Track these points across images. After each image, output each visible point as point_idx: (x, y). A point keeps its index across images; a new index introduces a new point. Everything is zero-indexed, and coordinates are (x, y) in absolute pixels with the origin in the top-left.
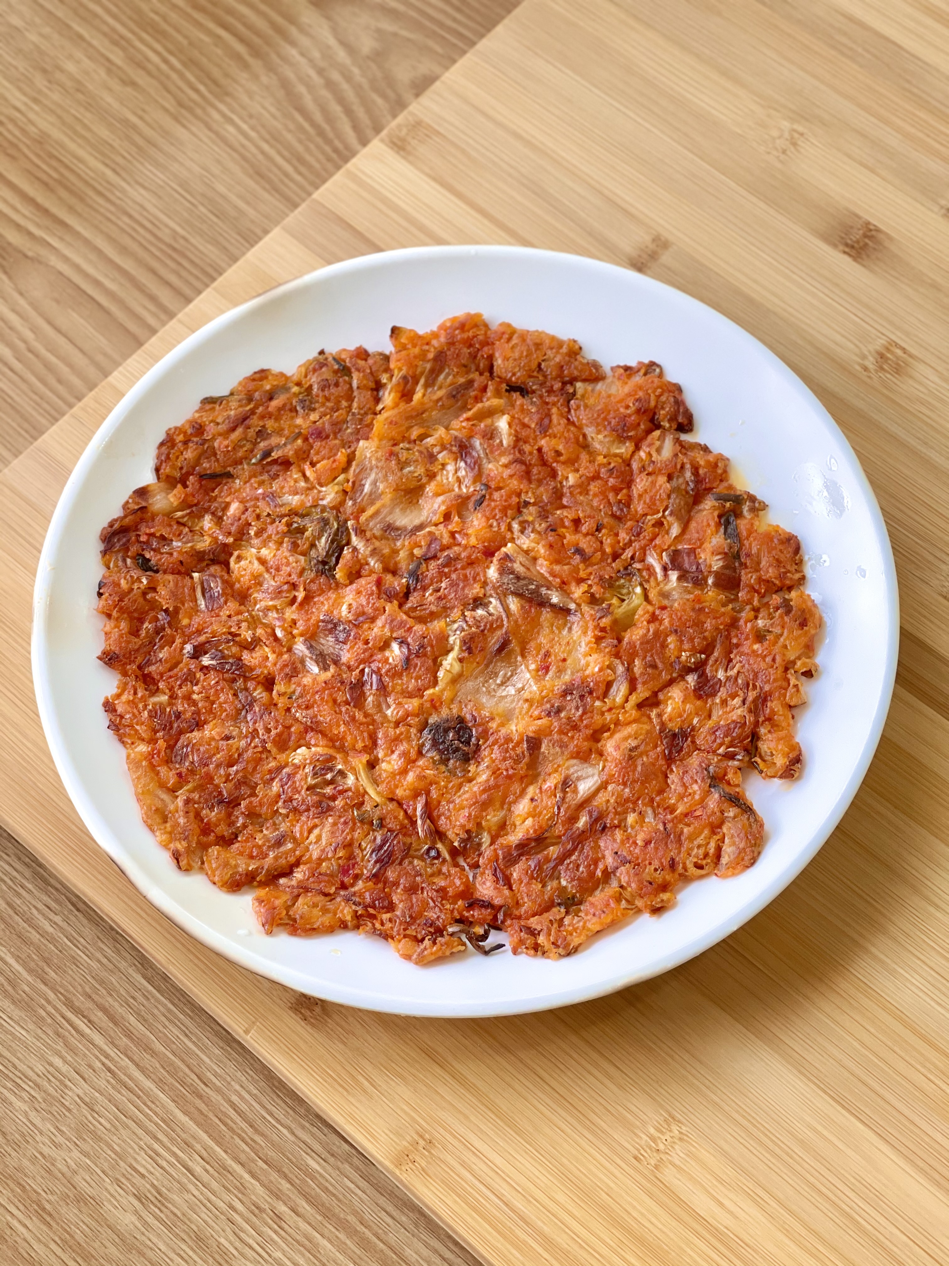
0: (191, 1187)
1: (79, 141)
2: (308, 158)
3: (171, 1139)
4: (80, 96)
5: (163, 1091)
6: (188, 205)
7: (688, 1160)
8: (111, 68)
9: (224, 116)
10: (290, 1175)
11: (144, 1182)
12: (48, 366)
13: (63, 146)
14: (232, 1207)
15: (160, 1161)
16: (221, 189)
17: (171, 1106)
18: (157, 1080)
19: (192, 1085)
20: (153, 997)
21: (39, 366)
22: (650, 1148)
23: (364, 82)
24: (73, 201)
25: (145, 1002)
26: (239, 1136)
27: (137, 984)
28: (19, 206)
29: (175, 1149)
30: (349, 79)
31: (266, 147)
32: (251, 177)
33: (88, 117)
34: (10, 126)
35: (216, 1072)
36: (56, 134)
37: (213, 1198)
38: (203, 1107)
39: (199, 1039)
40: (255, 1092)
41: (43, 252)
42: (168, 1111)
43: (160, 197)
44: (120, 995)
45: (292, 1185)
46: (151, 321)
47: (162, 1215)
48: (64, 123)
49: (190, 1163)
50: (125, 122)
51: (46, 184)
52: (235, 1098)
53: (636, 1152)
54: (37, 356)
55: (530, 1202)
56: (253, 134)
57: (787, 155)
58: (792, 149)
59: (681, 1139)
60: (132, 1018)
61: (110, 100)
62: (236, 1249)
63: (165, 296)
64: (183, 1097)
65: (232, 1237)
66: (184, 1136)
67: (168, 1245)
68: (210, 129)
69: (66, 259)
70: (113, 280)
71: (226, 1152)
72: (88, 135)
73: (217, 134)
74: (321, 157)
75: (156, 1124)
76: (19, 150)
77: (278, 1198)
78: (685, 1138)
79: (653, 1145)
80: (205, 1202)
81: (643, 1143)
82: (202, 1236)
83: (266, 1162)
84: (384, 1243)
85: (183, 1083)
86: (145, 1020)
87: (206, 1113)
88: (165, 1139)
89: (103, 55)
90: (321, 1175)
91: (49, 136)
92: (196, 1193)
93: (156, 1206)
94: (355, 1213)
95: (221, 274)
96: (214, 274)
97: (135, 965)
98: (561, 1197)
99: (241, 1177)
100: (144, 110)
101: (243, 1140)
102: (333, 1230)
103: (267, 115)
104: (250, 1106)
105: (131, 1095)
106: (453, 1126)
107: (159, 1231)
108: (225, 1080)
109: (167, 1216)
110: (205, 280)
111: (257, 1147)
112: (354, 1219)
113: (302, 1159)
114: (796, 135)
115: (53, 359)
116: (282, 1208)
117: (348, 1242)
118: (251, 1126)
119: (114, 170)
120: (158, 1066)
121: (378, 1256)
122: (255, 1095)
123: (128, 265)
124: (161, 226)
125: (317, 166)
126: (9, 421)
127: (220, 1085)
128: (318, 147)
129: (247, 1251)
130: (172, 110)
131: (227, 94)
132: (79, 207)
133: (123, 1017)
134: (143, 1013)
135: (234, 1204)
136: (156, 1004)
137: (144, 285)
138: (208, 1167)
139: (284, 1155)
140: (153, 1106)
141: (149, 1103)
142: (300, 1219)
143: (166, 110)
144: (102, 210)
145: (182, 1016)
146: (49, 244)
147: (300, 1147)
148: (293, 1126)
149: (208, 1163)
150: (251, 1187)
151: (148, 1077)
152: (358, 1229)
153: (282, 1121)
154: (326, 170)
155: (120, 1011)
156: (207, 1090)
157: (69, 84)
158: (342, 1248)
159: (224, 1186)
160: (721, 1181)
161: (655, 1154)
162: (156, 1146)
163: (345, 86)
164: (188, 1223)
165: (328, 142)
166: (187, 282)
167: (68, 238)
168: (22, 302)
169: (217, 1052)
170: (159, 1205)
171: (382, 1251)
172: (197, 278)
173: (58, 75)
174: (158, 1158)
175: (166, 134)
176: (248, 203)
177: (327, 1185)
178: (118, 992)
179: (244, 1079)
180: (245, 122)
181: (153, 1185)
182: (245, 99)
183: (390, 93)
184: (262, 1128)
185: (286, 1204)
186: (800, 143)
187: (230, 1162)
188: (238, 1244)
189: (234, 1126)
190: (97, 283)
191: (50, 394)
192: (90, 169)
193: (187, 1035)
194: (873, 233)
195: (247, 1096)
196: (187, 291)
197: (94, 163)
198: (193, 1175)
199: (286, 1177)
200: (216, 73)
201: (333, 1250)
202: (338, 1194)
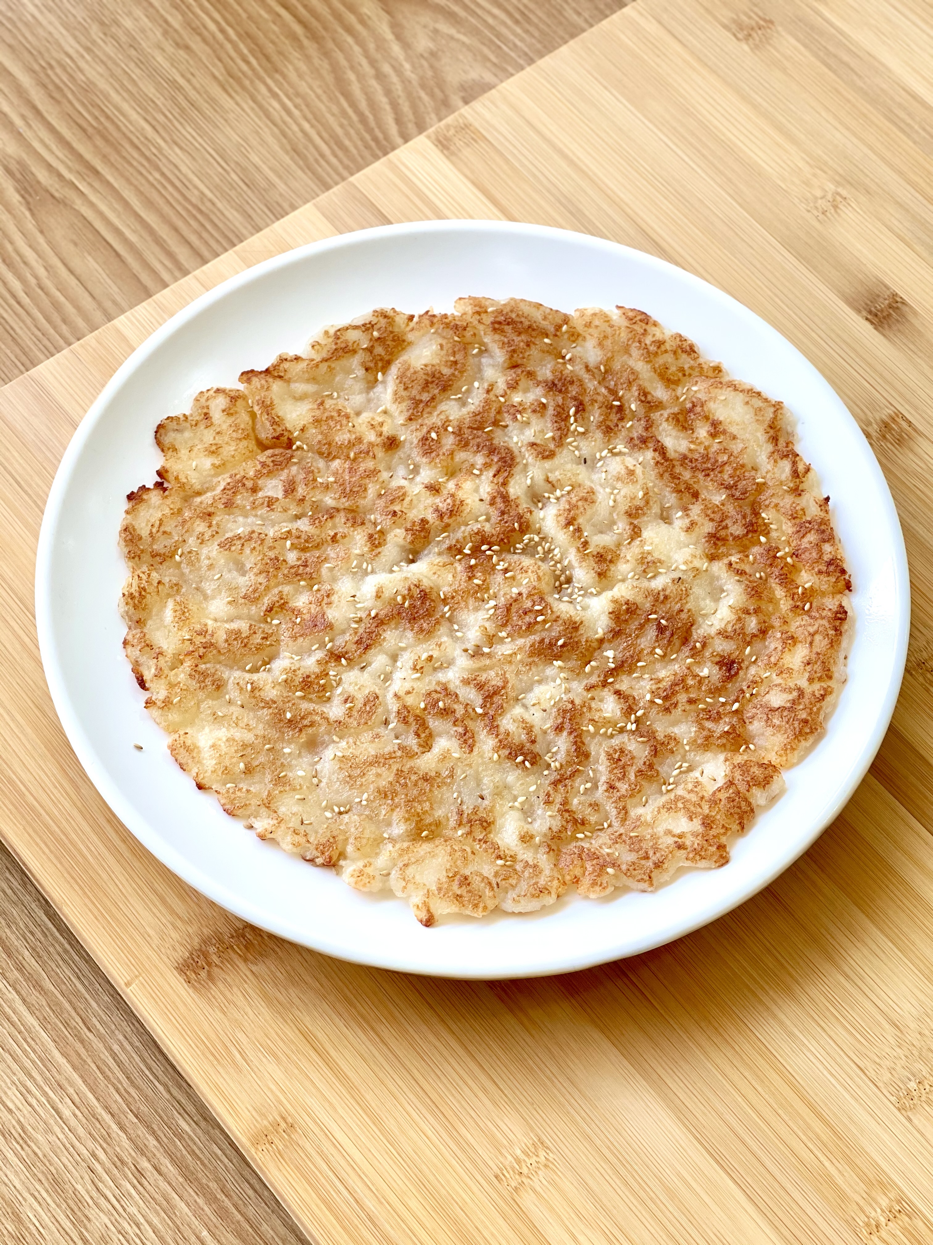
0: (57, 1129)
1: (125, 94)
2: (347, 143)
3: (45, 1079)
4: (133, 52)
5: (45, 1029)
6: (220, 170)
7: (550, 1188)
8: (167, 30)
9: (270, 90)
10: (159, 1133)
11: (10, 1117)
12: (57, 306)
13: (107, 97)
14: (94, 1155)
15: (30, 1099)
16: (255, 159)
17: (51, 1045)
18: (41, 1018)
19: (75, 1027)
20: (52, 935)
21: (46, 302)
22: (513, 1169)
23: (413, 77)
24: (107, 150)
25: (43, 939)
26: (114, 1085)
27: (37, 919)
28: (54, 147)
29: (47, 1089)
30: (399, 72)
31: (306, 126)
32: (287, 152)
33: (136, 73)
34: (59, 70)
35: (101, 1018)
36: (102, 84)
37: (77, 1144)
38: (82, 1051)
39: (91, 984)
40: (138, 1044)
41: (71, 195)
42: (46, 1050)
43: (194, 159)
44: (18, 927)
45: (160, 1143)
46: (166, 276)
47: (23, 1153)
48: (112, 75)
49: (60, 1106)
50: (173, 83)
51: (84, 130)
52: (116, 1048)
53: (499, 1172)
54: (47, 294)
55: (381, 1203)
56: (296, 112)
57: (826, 216)
58: (833, 211)
59: (546, 1166)
60: (27, 953)
61: (160, 59)
62: (91, 1198)
63: (183, 254)
64: (65, 1038)
65: (90, 1187)
66: (58, 1077)
67: (23, 1183)
68: (254, 101)
69: (92, 205)
70: (134, 231)
71: (98, 1100)
72: (134, 90)
73: (261, 107)
74: (359, 143)
75: (33, 1062)
76: (65, 96)
77: (143, 1154)
78: (551, 1165)
79: (517, 1167)
80: (68, 1146)
81: (507, 1163)
82: (60, 1180)
83: (136, 1117)
84: (242, 1215)
85: (66, 1025)
86: (40, 957)
87: (84, 1058)
88: (39, 1078)
89: (162, 16)
90: (189, 1136)
91: (95, 85)
92: (61, 1136)
93: (18, 1143)
94: (218, 1180)
95: (242, 241)
96: (235, 240)
97: (39, 900)
98: (413, 1204)
99: (109, 1127)
100: (192, 74)
101: (117, 1091)
102: (193, 1193)
103: (313, 96)
104: (130, 1058)
105: (13, 1028)
106: (317, 1113)
107: (18, 1169)
108: (109, 1027)
109: (28, 1155)
110: (225, 244)
111: (130, 1099)
112: (216, 1186)
113: (173, 1119)
114: (839, 199)
115: (62, 299)
116: (145, 1164)
117: (206, 1208)
118: (128, 1078)
119: (154, 127)
120: (44, 1003)
121: (233, 1226)
122: (137, 1047)
123: (151, 219)
124: (190, 187)
125: (354, 151)
126: (8, 352)
127: (104, 1032)
128: (358, 133)
129: (102, 1201)
130: (221, 78)
131: (277, 71)
132: (114, 157)
133: (17, 951)
134: (38, 950)
135: (97, 1152)
136: (53, 942)
137: (164, 241)
138: (77, 1112)
139: (156, 1112)
140: (32, 1043)
141: (29, 1040)
142: (161, 1178)
143: (215, 77)
144: (135, 163)
145: (76, 958)
146: (77, 188)
147: (173, 1106)
148: (170, 1084)
149: (78, 1108)
150: (117, 1139)
151: (32, 1013)
152: (218, 1197)
153: (160, 1077)
154: (362, 157)
155: (16, 943)
156: (90, 1035)
157: (124, 39)
158: (198, 1213)
159: (90, 1134)
160: (578, 1214)
161: (517, 1177)
162: (29, 1084)
163: (394, 79)
164: (48, 1164)
165: (370, 131)
166: (206, 243)
167: (97, 184)
168: (41, 240)
169: (106, 998)
170: (21, 1142)
171: (238, 1222)
172: (218, 241)
173: (114, 29)
174: (28, 1096)
175: (212, 101)
176: (280, 177)
177: (195, 1148)
178: (16, 924)
179: (128, 1029)
180: (290, 99)
181: (19, 1122)
182: (293, 76)
183: (437, 91)
184: (139, 1082)
185: (149, 1161)
186: (841, 206)
187: (100, 1110)
188: (95, 1194)
189: (110, 1074)
190: (118, 232)
191: (52, 331)
192: (130, 122)
193: (79, 978)
194: (899, 305)
195: (129, 1048)
196: (206, 253)
197: (134, 116)
198: (61, 1118)
199: (154, 1133)
200: (270, 49)
201: (190, 1214)
202: (203, 1158)
